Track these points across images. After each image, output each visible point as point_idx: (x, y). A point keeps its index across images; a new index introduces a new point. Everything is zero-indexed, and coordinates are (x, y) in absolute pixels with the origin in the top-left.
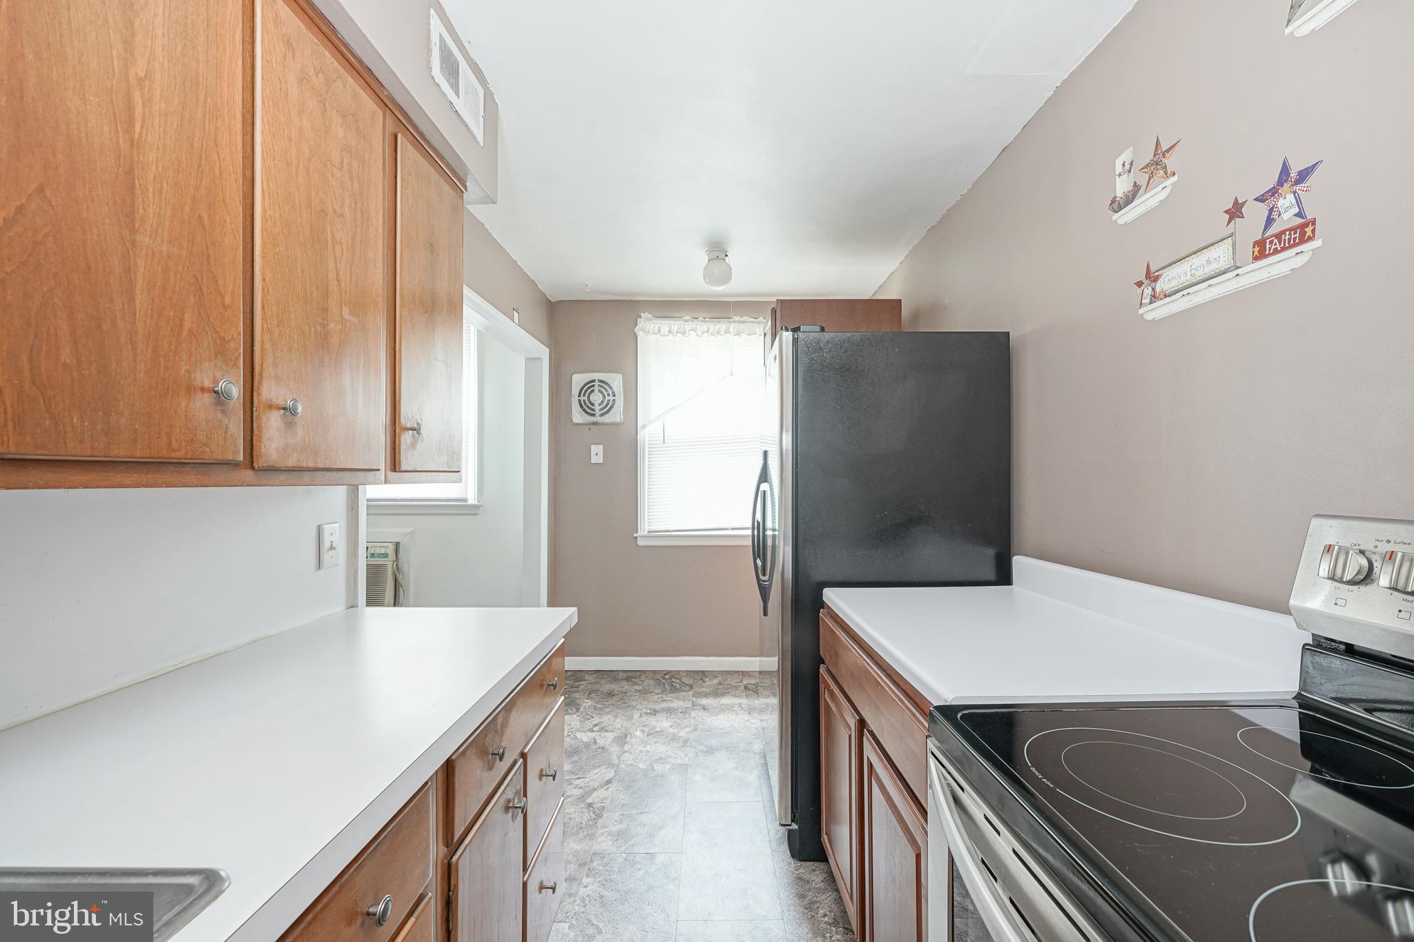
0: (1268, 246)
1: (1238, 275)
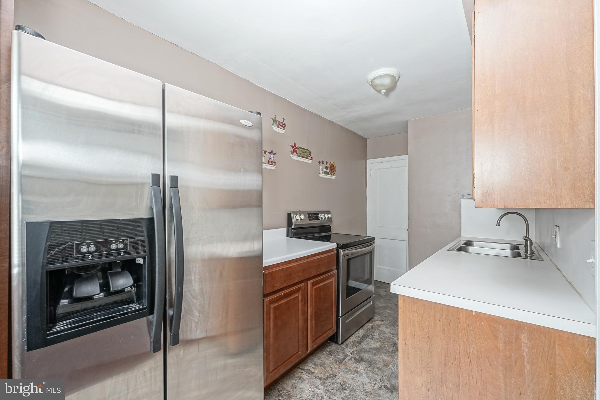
1: (265, 165)
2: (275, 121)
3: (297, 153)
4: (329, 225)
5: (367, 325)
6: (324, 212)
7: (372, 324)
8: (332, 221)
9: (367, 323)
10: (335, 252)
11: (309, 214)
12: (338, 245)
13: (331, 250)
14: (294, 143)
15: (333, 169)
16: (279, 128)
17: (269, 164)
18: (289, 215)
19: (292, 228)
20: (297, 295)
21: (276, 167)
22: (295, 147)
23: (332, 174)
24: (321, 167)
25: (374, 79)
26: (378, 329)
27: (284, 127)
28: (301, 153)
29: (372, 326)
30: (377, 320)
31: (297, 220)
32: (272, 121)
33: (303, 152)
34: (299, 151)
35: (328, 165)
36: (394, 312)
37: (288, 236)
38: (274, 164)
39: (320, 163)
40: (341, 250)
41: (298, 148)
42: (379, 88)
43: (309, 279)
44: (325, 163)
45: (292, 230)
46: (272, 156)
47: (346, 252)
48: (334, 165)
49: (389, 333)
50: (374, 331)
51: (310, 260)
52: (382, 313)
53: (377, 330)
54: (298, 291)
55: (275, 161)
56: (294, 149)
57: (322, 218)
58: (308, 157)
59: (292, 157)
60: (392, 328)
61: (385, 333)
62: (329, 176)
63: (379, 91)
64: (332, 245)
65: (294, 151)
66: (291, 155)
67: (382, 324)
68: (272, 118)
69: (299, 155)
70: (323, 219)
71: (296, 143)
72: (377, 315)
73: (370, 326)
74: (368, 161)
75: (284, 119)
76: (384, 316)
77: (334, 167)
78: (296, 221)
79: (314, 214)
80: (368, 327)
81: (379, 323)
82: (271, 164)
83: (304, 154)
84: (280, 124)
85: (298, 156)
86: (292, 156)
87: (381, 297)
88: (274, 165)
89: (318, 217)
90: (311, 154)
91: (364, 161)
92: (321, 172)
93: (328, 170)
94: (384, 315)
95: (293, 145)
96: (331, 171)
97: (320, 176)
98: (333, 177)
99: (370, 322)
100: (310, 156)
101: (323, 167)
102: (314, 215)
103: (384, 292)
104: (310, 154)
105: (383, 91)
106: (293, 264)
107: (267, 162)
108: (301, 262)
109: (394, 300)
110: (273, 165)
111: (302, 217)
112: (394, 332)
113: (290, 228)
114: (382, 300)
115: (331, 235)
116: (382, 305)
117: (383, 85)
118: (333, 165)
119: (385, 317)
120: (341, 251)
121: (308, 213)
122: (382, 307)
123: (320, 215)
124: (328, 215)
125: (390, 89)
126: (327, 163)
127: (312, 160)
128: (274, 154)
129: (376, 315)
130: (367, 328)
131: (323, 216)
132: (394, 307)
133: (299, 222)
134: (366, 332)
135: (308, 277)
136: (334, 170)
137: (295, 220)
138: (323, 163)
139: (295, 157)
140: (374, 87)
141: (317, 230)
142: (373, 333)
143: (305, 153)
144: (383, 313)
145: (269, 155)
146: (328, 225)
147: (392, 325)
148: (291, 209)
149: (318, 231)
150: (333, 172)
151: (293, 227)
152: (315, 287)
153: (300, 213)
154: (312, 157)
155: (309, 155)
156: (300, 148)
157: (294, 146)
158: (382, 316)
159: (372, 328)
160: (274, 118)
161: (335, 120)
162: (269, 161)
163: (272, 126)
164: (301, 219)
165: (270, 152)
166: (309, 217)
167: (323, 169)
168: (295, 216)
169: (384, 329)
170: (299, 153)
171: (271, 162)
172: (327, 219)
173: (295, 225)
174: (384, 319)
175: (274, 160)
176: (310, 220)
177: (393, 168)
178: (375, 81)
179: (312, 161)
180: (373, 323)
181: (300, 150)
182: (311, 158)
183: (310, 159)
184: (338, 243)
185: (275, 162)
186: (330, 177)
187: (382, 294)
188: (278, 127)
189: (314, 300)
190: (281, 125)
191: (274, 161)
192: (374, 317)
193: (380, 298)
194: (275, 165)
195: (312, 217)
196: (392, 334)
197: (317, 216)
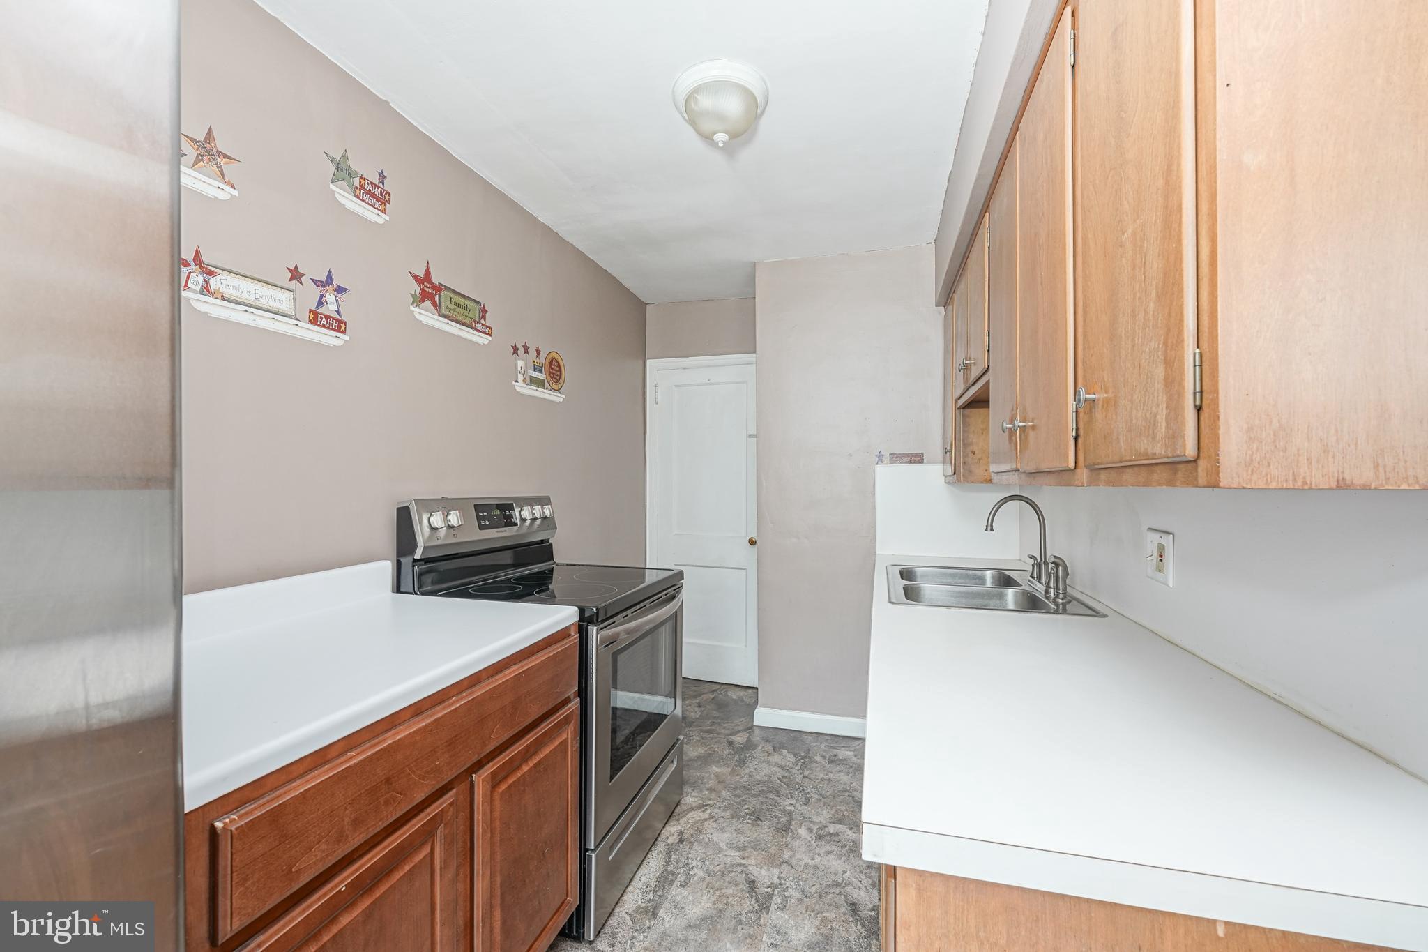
0: (319, 319)
1: (297, 325)
2: (342, 170)
3: (434, 304)
4: (548, 541)
5: (668, 834)
6: (531, 501)
7: (680, 827)
8: (556, 528)
9: (664, 827)
10: (575, 637)
11: (478, 508)
12: (582, 611)
13: (562, 635)
14: (425, 268)
15: (558, 378)
16: (364, 201)
17: (314, 322)
18: (404, 518)
19: (415, 561)
20: (425, 851)
21: (347, 338)
22: (430, 281)
23: (555, 387)
24: (520, 363)
25: (696, 91)
26: (700, 842)
27: (384, 202)
28: (452, 306)
29: (681, 833)
30: (692, 809)
31: (434, 529)
32: (332, 168)
33: (460, 306)
34: (443, 300)
35: (542, 359)
36: (730, 769)
37: (398, 589)
38: (339, 326)
39: (515, 350)
40: (595, 628)
41: (439, 288)
42: (707, 126)
43: (479, 765)
44: (532, 351)
45: (413, 566)
46: (330, 298)
47: (609, 632)
48: (560, 361)
49: (730, 846)
50: (689, 853)
51: (479, 691)
52: (700, 781)
53: (696, 846)
54: (427, 833)
55: (344, 319)
56: (425, 289)
57: (523, 520)
58: (478, 326)
59: (417, 315)
60: (734, 827)
61: (720, 851)
62: (546, 391)
63: (708, 138)
64: (562, 616)
65: (425, 296)
66: (412, 308)
67: (706, 820)
68: (331, 154)
69: (443, 311)
70: (528, 523)
71: (431, 270)
72: (690, 790)
73: (676, 835)
74: (648, 362)
75: (382, 177)
76: (708, 789)
77: (559, 366)
78: (430, 538)
79: (499, 506)
80: (670, 841)
81: (698, 815)
82: (323, 326)
83: (462, 311)
84: (369, 187)
85: (439, 315)
86: (416, 310)
87: (690, 724)
88: (339, 331)
89: (511, 516)
90: (487, 315)
91: (641, 362)
92: (520, 377)
93: (543, 375)
94: (707, 786)
95: (421, 274)
96: (552, 378)
97: (518, 389)
98: (558, 398)
99: (672, 822)
100: (482, 321)
101: (526, 364)
102: (498, 512)
103: (697, 709)
104: (484, 317)
105: (721, 138)
106: (402, 733)
107: (306, 315)
108: (440, 712)
109: (723, 731)
110: (334, 330)
111: (454, 519)
112: (742, 839)
113: (407, 561)
114: (696, 737)
115: (551, 571)
116: (695, 754)
117: (720, 117)
118: (557, 361)
119: (710, 790)
120: (593, 629)
121: (475, 505)
122: (699, 758)
123: (517, 510)
124: (543, 509)
125: (742, 134)
126: (538, 352)
127: (490, 335)
128: (340, 290)
129: (687, 789)
130: (668, 845)
131: (526, 513)
132: (727, 752)
133: (442, 537)
134: (668, 863)
135: (475, 759)
136: (560, 377)
137: (427, 530)
138: (526, 352)
139: (426, 315)
140: (692, 118)
141: (507, 558)
142: (688, 858)
143: (466, 308)
144: (703, 778)
145: (316, 292)
146: (542, 541)
147: (732, 817)
148: (408, 493)
149: (509, 561)
150: (558, 381)
151: (418, 555)
152: (503, 787)
153: (446, 505)
154: (490, 328)
155: (480, 319)
156: (447, 288)
157: (425, 279)
158: (701, 791)
159: (681, 841)
160: (338, 157)
161: (562, 230)
162: (315, 313)
163: (332, 186)
164: (450, 527)
165: (323, 278)
166: (479, 519)
167: (526, 367)
168: (425, 517)
169: (716, 837)
170: (443, 306)
171: (327, 317)
172: (538, 522)
173: (425, 548)
174: (710, 799)
175: (338, 312)
176: (481, 527)
177: (713, 384)
178: (699, 97)
179: (490, 338)
180: (683, 821)
181: (446, 296)
182: (487, 330)
183: (483, 332)
184: (582, 605)
185: (341, 322)
186: (547, 397)
187: (693, 714)
188: (358, 197)
189: (498, 836)
190: (368, 192)
191: (337, 316)
192: (682, 802)
193: (687, 729)
194: (343, 332)
195: (490, 517)
196: (739, 849)
197: (508, 513)
